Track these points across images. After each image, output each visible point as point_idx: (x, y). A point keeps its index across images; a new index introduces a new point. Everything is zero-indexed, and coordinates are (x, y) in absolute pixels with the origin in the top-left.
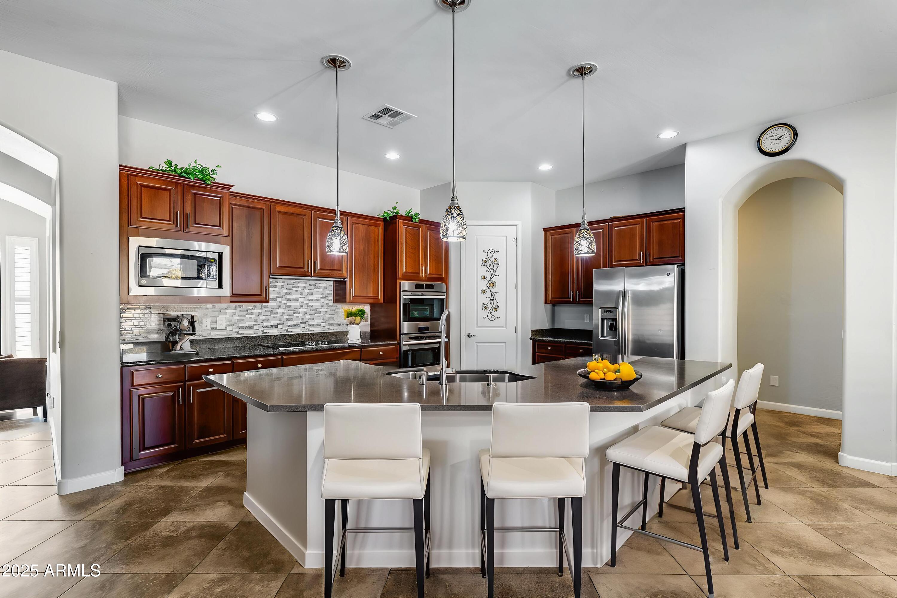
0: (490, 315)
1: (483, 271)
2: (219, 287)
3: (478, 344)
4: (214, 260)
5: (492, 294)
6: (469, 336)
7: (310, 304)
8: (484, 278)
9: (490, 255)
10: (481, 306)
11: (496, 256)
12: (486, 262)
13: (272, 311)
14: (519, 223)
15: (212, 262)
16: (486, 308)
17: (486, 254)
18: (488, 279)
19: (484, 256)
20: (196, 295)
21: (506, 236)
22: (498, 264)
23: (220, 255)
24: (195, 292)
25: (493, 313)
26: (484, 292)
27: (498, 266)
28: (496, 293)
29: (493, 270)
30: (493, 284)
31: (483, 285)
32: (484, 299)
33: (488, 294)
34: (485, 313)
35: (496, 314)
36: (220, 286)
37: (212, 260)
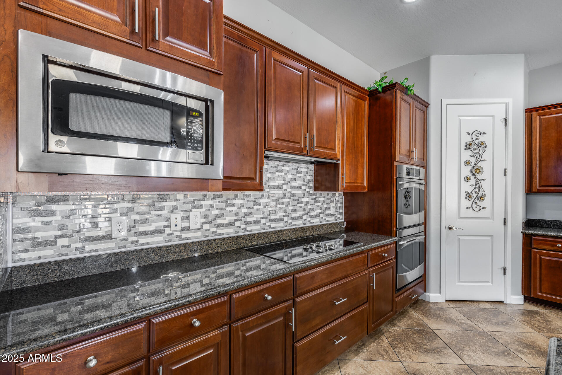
0: (474, 206)
1: (467, 155)
2: (207, 163)
3: (460, 237)
4: (197, 114)
5: (477, 182)
6: (450, 228)
7: (293, 192)
8: (467, 163)
9: (474, 137)
10: (463, 195)
11: (482, 139)
12: (470, 145)
13: (255, 201)
14: (510, 101)
15: (195, 117)
16: (470, 197)
17: (470, 136)
18: (473, 164)
19: (469, 139)
20: (153, 175)
21: (493, 117)
22: (485, 148)
23: (209, 103)
24: (153, 169)
25: (479, 203)
26: (467, 179)
27: (486, 149)
28: (481, 180)
29: (479, 154)
30: (480, 170)
31: (466, 171)
32: (467, 187)
33: (473, 181)
34: (469, 203)
35: (481, 204)
36: (208, 160)
37: (194, 114)
